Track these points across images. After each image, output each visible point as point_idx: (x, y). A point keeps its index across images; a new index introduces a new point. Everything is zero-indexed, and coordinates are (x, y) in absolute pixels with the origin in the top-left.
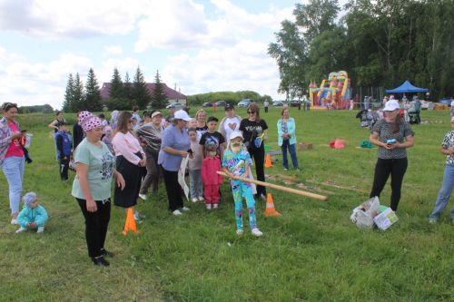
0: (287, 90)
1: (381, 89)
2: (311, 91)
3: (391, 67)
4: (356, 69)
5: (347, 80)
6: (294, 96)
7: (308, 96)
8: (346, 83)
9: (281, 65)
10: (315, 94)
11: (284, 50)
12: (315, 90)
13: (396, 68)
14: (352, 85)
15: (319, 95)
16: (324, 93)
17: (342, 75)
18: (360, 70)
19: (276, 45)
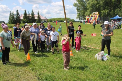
0: (79, 18)
1: (109, 17)
2: (87, 18)
3: (112, 11)
4: (101, 11)
5: (98, 14)
6: (81, 19)
7: (86, 20)
8: (98, 16)
9: (78, 10)
10: (88, 19)
11: (78, 5)
12: (88, 18)
13: (114, 11)
14: (100, 16)
15: (89, 19)
16: (91, 19)
17: (97, 13)
18: (102, 11)
19: (76, 3)
